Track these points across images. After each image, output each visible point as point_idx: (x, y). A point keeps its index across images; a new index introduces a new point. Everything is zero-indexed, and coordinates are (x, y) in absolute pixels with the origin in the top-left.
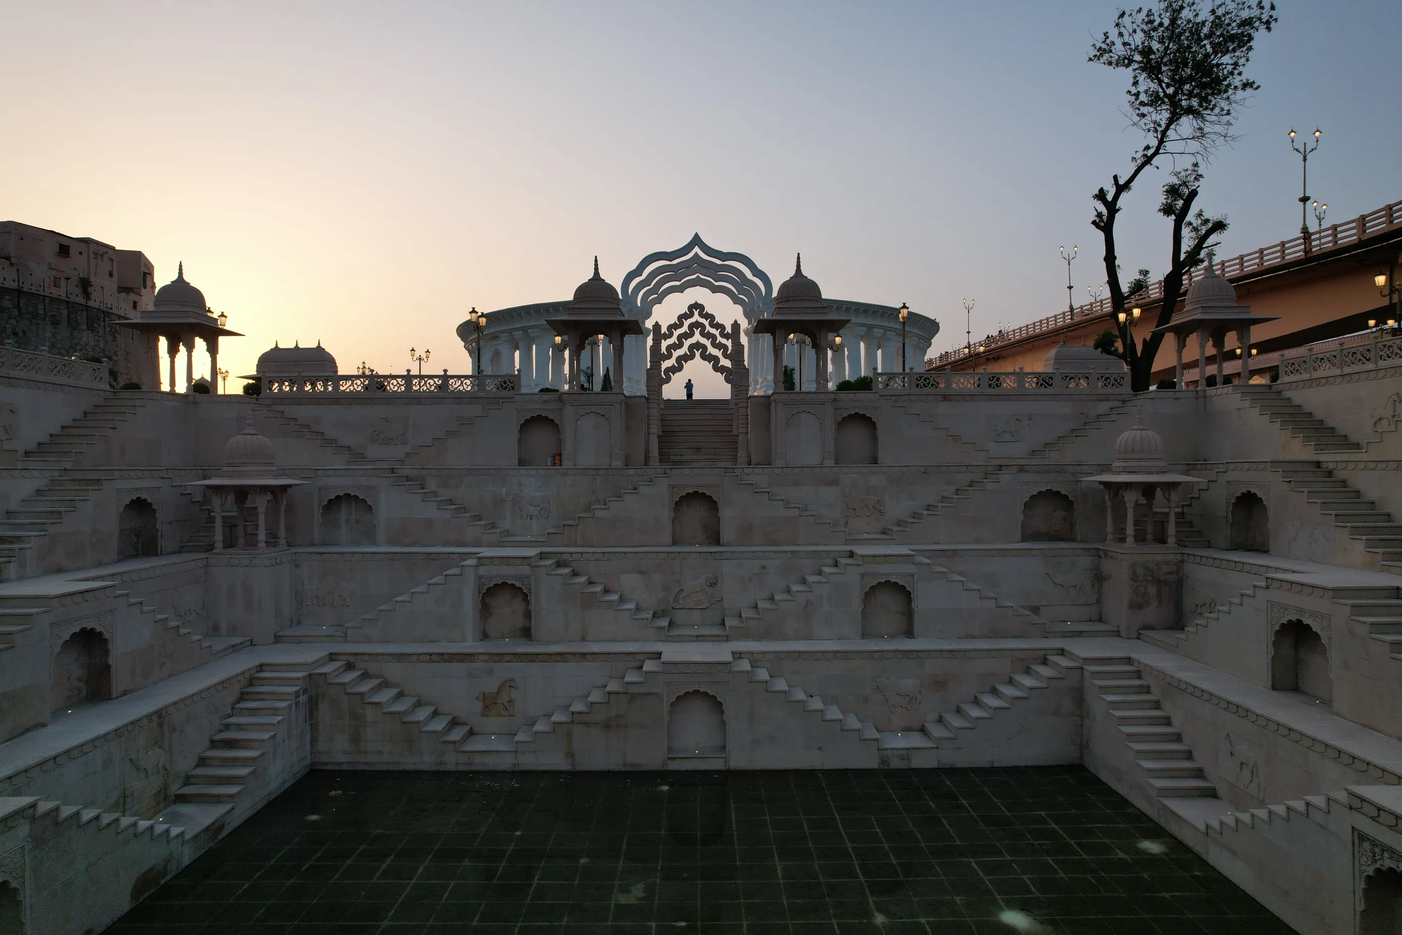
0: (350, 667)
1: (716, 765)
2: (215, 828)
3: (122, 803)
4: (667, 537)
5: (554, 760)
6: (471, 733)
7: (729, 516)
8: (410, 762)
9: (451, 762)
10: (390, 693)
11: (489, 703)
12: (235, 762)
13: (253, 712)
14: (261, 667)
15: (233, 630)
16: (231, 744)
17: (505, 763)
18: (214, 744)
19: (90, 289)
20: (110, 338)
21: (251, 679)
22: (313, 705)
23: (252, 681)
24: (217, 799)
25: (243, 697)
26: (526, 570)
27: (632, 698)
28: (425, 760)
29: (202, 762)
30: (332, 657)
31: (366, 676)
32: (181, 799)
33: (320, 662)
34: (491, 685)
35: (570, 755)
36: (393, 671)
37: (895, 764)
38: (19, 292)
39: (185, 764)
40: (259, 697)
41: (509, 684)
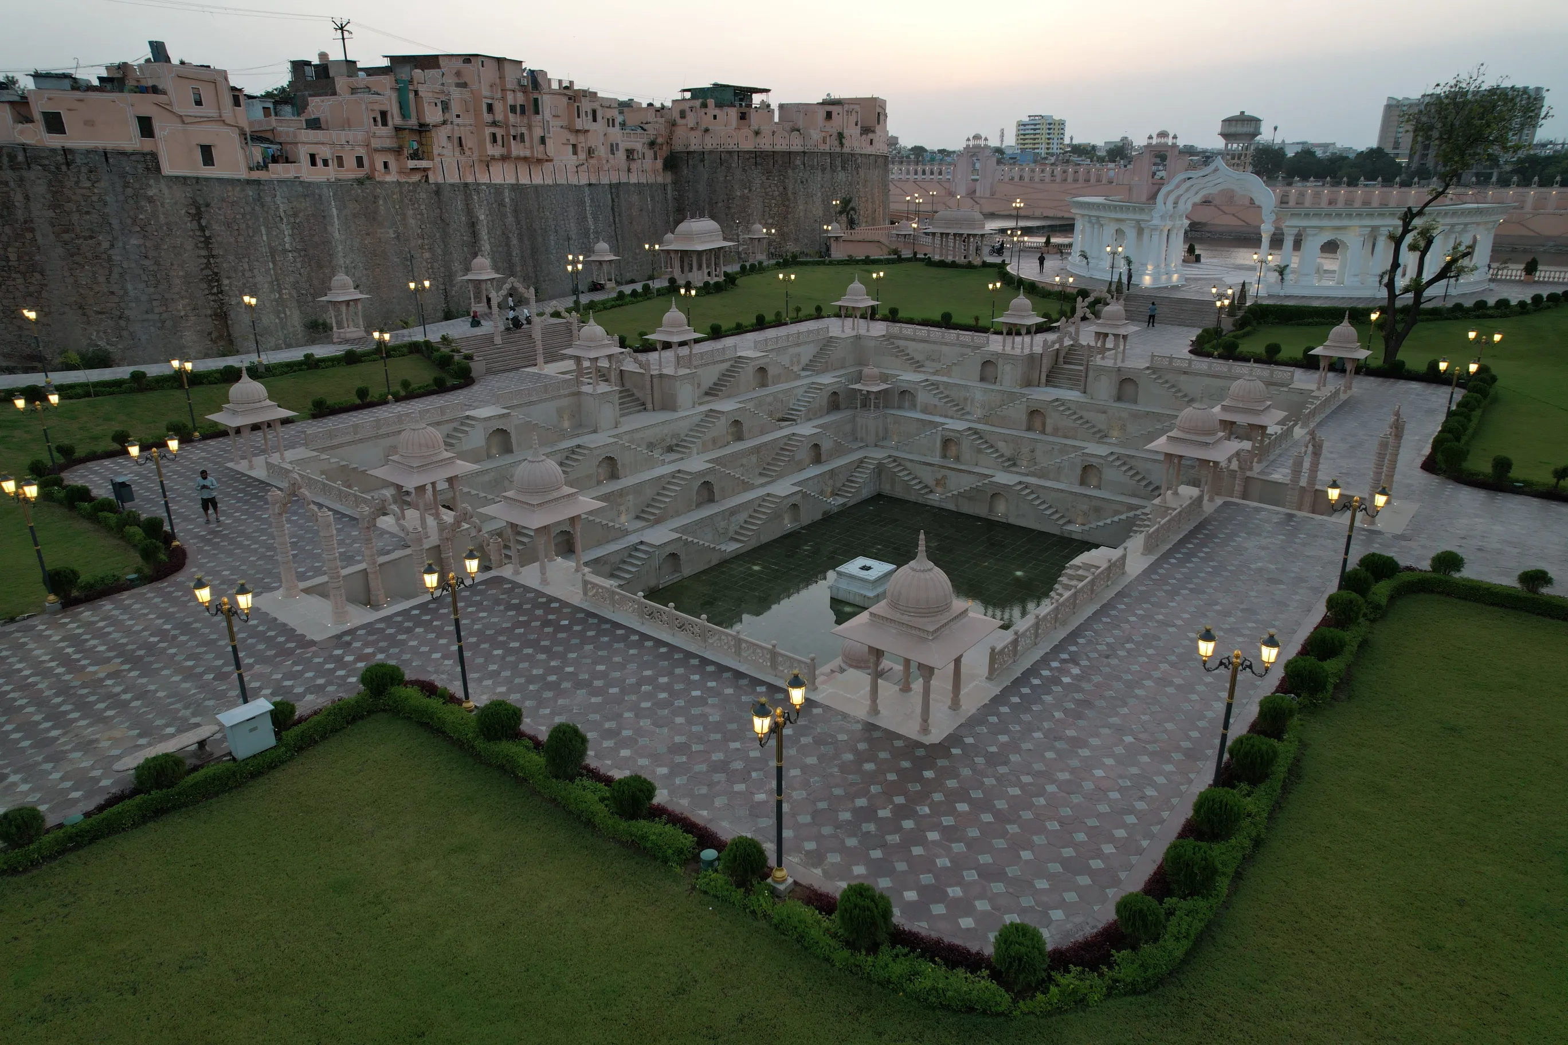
0: (895, 461)
1: (1004, 521)
2: (844, 504)
3: (822, 493)
4: (1024, 427)
5: (952, 507)
6: (931, 491)
7: (1049, 422)
8: (907, 497)
9: (920, 500)
10: (906, 472)
11: (938, 482)
12: (852, 487)
13: (860, 472)
14: (865, 457)
15: (862, 440)
16: (852, 481)
17: (936, 504)
18: (848, 481)
19: (844, 141)
20: (855, 173)
21: (861, 461)
22: (880, 474)
23: (862, 462)
24: (846, 497)
25: (858, 467)
26: (958, 435)
27: (978, 491)
28: (913, 498)
29: (844, 485)
30: (890, 456)
31: (899, 465)
32: (837, 495)
33: (884, 458)
34: (939, 477)
35: (957, 506)
36: (909, 465)
37: (1066, 535)
38: (804, 153)
39: (839, 485)
40: (863, 467)
41: (944, 477)
